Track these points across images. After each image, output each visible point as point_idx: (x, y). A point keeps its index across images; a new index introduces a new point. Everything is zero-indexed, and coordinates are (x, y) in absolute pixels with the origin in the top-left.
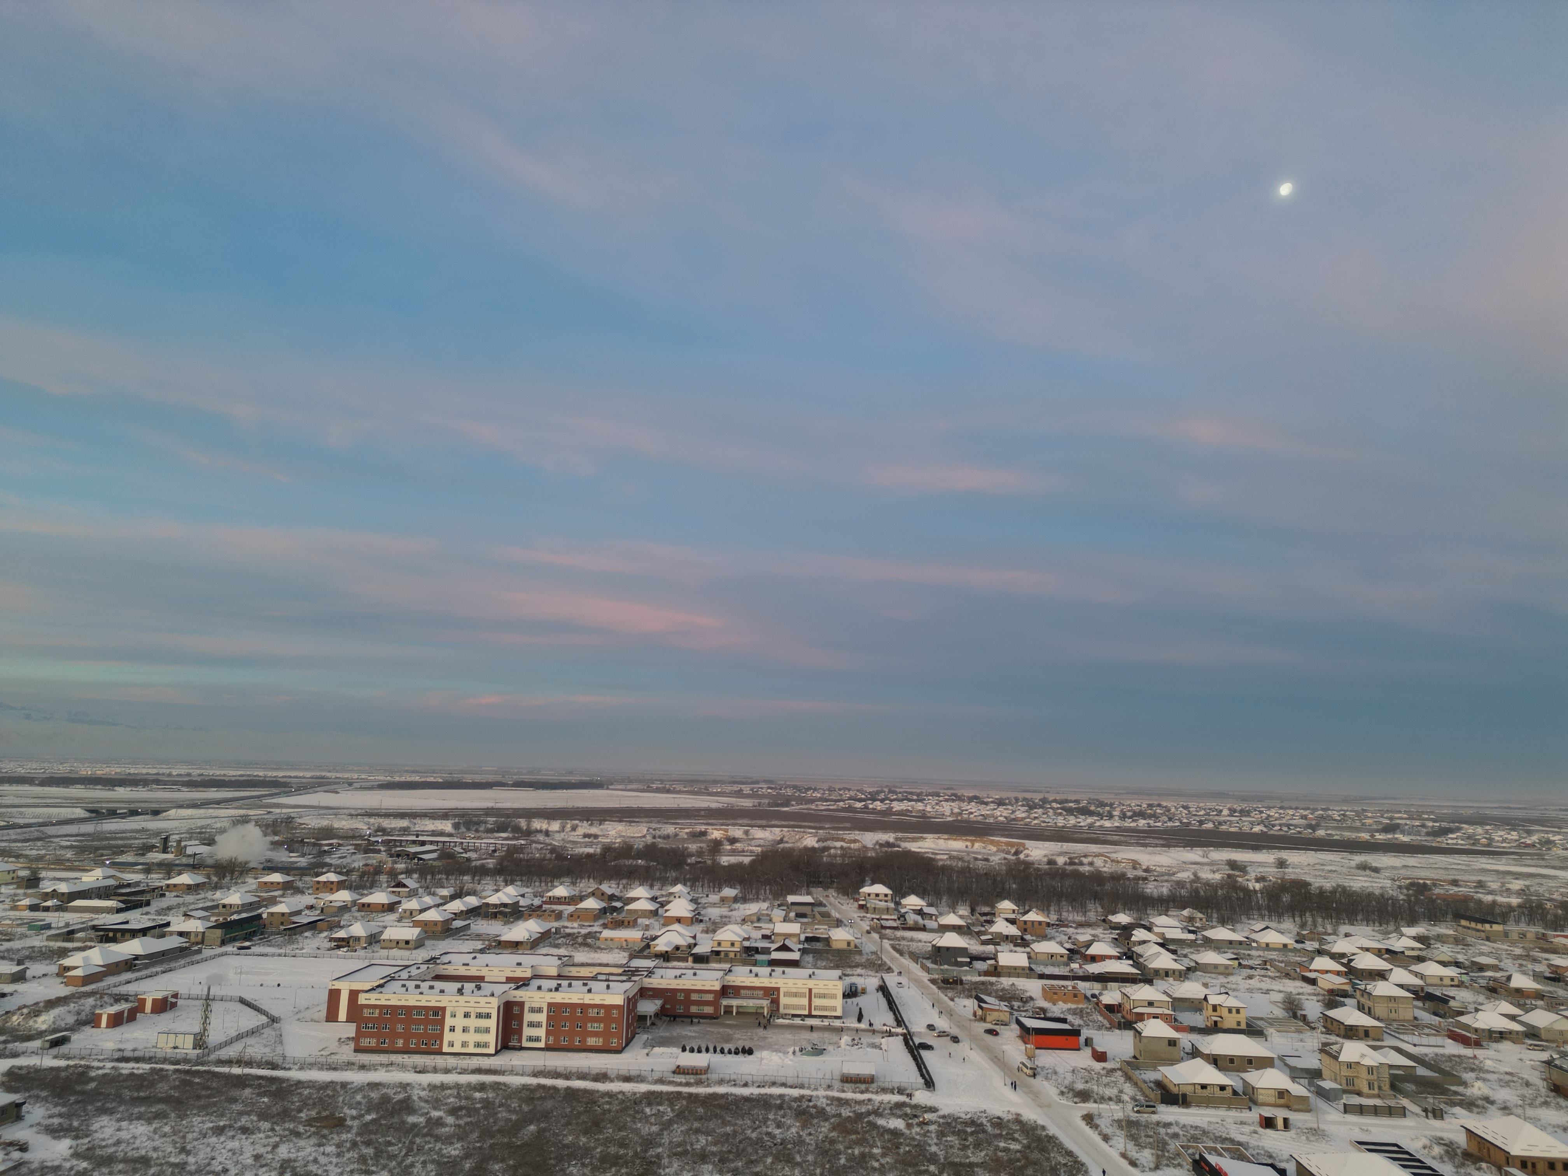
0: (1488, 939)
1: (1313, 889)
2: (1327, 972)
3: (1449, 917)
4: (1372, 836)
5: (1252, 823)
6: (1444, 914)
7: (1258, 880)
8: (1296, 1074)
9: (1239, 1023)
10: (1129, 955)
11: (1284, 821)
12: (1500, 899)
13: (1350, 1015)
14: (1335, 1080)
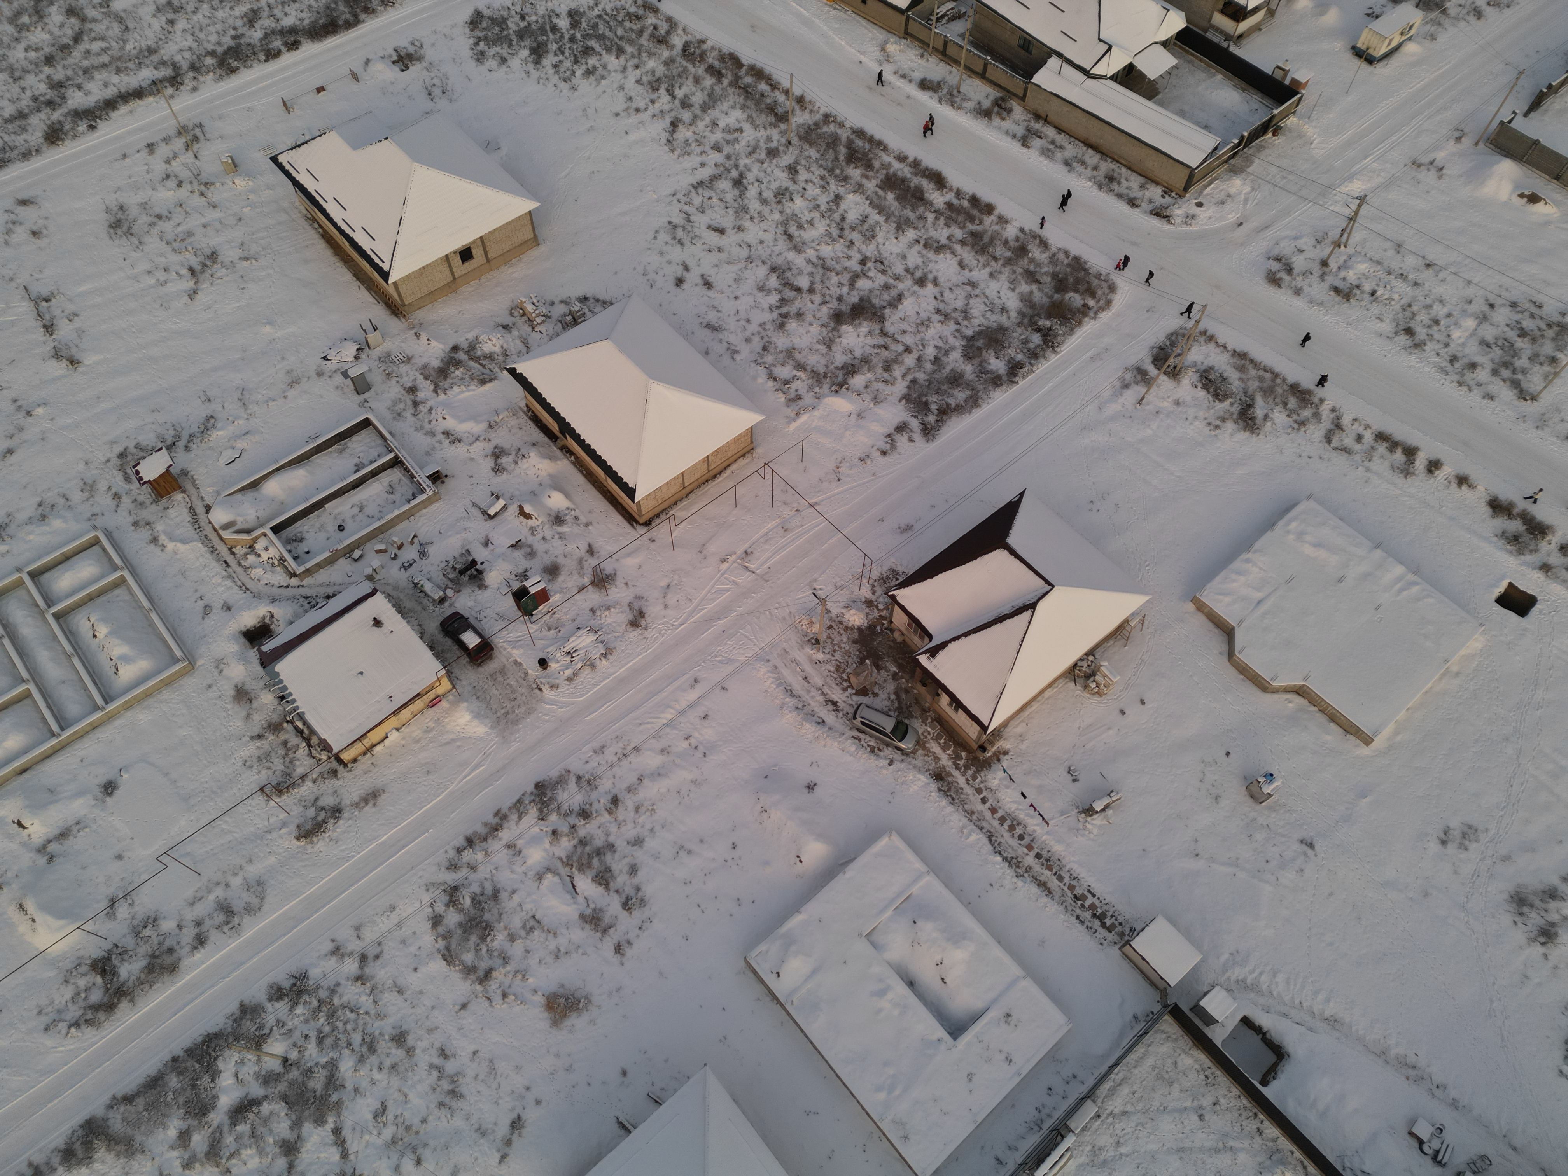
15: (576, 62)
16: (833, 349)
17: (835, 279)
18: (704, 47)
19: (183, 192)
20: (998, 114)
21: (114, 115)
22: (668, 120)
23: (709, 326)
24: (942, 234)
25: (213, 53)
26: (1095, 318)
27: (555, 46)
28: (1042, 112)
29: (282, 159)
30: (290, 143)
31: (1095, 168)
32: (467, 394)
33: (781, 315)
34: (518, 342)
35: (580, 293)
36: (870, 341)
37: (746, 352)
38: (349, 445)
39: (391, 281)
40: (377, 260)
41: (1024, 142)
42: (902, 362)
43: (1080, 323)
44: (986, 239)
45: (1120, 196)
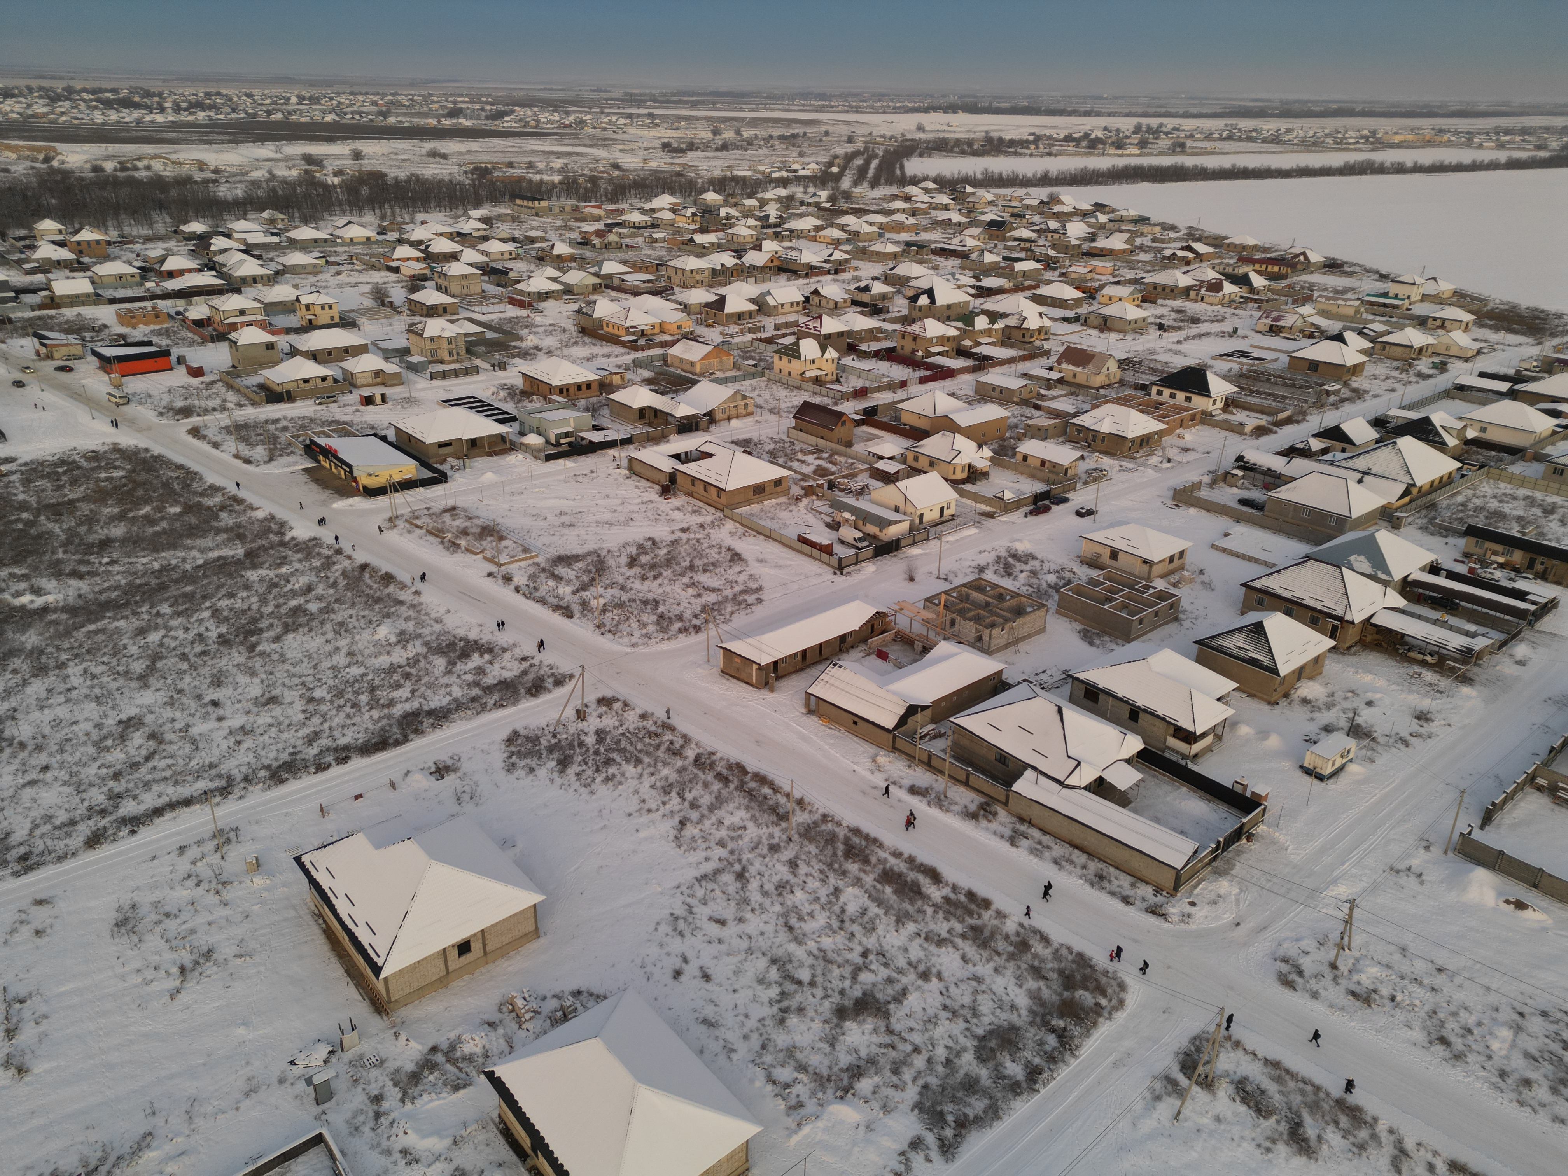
0: (537, 215)
1: (389, 180)
2: (408, 259)
3: (507, 197)
4: (439, 122)
5: (323, 112)
6: (503, 195)
7: (336, 174)
8: (387, 355)
9: (332, 318)
10: (211, 266)
11: (355, 109)
12: (546, 178)
13: (430, 296)
14: (422, 355)
15: (598, 770)
16: (837, 1048)
17: (836, 972)
18: (714, 758)
19: (200, 890)
20: (985, 816)
21: (157, 821)
22: (677, 819)
23: (705, 1021)
24: (942, 927)
25: (268, 767)
26: (1109, 1018)
27: (580, 758)
28: (1024, 814)
29: (304, 859)
30: (317, 844)
31: (1084, 867)
32: (437, 1103)
33: (781, 1010)
34: (502, 1041)
35: (574, 987)
36: (876, 1039)
37: (743, 1051)
38: (293, 1167)
39: (382, 977)
40: (373, 955)
41: (1012, 841)
42: (911, 1064)
43: (1095, 1023)
44: (987, 933)
45: (1113, 894)
